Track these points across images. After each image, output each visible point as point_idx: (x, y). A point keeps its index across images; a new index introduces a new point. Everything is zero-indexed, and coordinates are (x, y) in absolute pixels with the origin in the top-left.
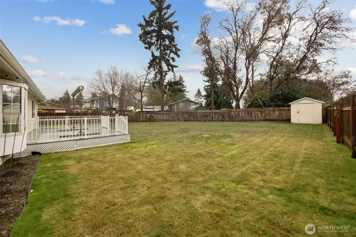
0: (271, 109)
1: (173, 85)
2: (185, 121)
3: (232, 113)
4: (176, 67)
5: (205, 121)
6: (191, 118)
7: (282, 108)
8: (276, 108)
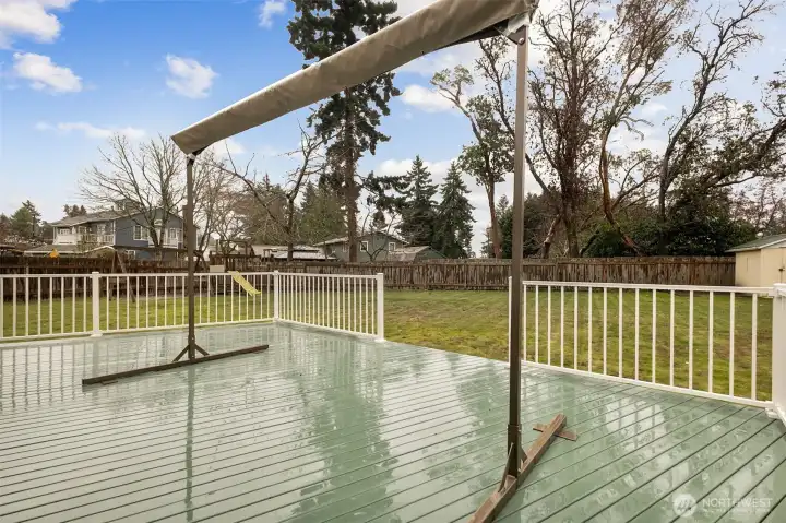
0: (672, 259)
1: (381, 185)
2: (431, 288)
3: (569, 267)
4: (385, 139)
5: (490, 289)
6: (450, 280)
7: (699, 259)
8: (684, 259)
